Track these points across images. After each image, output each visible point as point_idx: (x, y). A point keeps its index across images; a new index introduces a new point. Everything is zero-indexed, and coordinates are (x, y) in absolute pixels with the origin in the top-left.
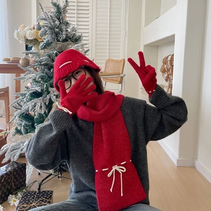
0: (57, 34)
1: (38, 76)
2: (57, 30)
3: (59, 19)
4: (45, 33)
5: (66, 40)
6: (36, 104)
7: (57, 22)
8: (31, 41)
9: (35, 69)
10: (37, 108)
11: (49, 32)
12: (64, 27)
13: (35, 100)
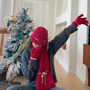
0: (23, 20)
1: (14, 35)
2: (24, 18)
3: (24, 14)
4: (19, 19)
5: (26, 22)
6: (14, 45)
7: (24, 15)
8: (11, 21)
9: (13, 32)
10: (14, 47)
11: (20, 18)
12: (26, 17)
13: (13, 44)
